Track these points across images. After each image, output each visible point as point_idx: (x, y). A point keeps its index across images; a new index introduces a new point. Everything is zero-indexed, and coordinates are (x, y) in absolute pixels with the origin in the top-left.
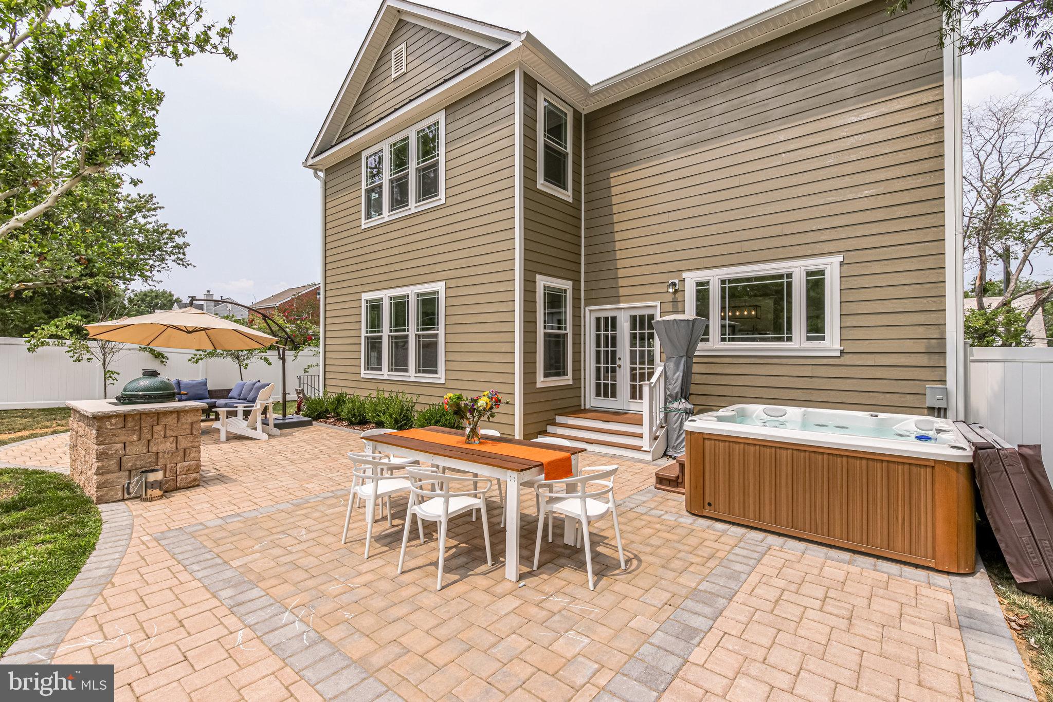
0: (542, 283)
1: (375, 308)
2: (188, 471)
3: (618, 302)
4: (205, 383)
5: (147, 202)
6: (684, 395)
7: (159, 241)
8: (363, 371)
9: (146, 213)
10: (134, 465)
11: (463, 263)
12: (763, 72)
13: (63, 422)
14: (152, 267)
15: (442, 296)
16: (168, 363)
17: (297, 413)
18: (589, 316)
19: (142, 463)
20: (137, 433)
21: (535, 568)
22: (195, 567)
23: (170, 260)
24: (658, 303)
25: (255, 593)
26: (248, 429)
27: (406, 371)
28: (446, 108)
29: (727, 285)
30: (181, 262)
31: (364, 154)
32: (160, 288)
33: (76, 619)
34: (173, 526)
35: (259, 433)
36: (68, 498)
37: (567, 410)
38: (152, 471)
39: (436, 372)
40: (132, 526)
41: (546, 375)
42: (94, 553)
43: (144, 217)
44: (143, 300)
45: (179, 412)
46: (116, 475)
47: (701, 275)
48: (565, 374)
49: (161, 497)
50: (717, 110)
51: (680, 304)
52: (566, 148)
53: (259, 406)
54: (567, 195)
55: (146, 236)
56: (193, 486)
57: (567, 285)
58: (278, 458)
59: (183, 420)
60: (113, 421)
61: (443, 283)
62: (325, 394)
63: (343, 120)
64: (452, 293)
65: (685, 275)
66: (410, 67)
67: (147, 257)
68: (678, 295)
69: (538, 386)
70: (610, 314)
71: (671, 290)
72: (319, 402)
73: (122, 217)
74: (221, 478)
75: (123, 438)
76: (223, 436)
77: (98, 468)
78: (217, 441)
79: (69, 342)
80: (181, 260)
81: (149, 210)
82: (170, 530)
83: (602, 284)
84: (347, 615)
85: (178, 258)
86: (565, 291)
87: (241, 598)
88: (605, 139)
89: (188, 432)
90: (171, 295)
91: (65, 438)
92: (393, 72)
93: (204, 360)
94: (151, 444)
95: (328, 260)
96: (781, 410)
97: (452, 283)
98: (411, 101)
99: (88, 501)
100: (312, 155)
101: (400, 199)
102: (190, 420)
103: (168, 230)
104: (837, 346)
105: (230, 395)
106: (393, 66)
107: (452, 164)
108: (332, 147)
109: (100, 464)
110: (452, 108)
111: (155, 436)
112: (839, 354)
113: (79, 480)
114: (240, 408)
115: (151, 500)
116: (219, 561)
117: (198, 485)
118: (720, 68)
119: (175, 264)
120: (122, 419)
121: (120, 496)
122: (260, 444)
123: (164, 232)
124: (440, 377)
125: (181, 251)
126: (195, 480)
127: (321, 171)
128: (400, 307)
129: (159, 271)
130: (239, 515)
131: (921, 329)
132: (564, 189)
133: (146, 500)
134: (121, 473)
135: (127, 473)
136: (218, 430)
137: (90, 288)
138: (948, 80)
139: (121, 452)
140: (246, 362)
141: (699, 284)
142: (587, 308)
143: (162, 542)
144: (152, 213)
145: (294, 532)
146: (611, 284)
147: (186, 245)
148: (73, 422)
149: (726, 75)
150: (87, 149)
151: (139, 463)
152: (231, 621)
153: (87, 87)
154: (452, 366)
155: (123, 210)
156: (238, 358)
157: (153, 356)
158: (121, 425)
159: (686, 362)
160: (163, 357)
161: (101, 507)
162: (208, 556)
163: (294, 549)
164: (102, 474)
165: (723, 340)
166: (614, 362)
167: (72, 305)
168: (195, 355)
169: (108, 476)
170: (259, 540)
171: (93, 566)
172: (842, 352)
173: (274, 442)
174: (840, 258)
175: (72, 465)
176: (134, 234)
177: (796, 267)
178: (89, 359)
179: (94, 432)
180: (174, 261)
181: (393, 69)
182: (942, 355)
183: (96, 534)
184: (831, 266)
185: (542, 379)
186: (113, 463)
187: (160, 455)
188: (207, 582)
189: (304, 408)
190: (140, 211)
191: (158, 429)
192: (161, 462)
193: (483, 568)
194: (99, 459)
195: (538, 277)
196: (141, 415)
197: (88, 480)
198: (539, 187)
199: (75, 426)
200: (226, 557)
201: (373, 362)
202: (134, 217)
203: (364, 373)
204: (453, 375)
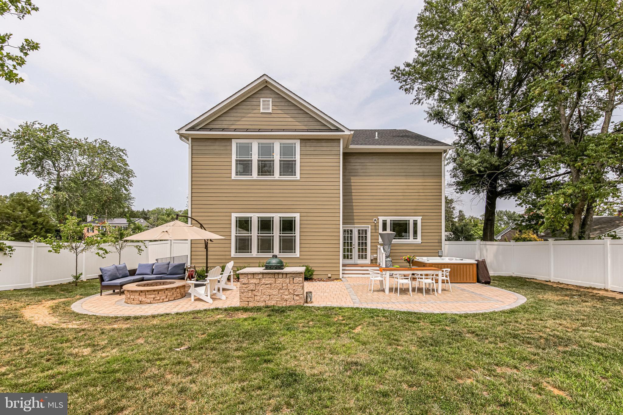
3: (354, 224)
11: (310, 207)
15: (298, 219)
24: (370, 226)
27: (271, 252)
28: (300, 139)
29: (392, 222)
31: (235, 141)
39: (293, 252)
47: (384, 218)
51: (377, 227)
61: (299, 214)
64: (304, 219)
65: (379, 217)
66: (275, 111)
68: (377, 223)
70: (350, 228)
71: (374, 222)
92: (261, 109)
97: (304, 214)
104: (420, 241)
107: (304, 164)
110: (304, 140)
112: (421, 243)
124: (296, 254)
138: (443, 178)
141: (383, 221)
154: (304, 249)
174: (421, 218)
177: (411, 219)
181: (261, 107)
182: (441, 244)
184: (419, 219)
203: (234, 255)
204: (303, 253)
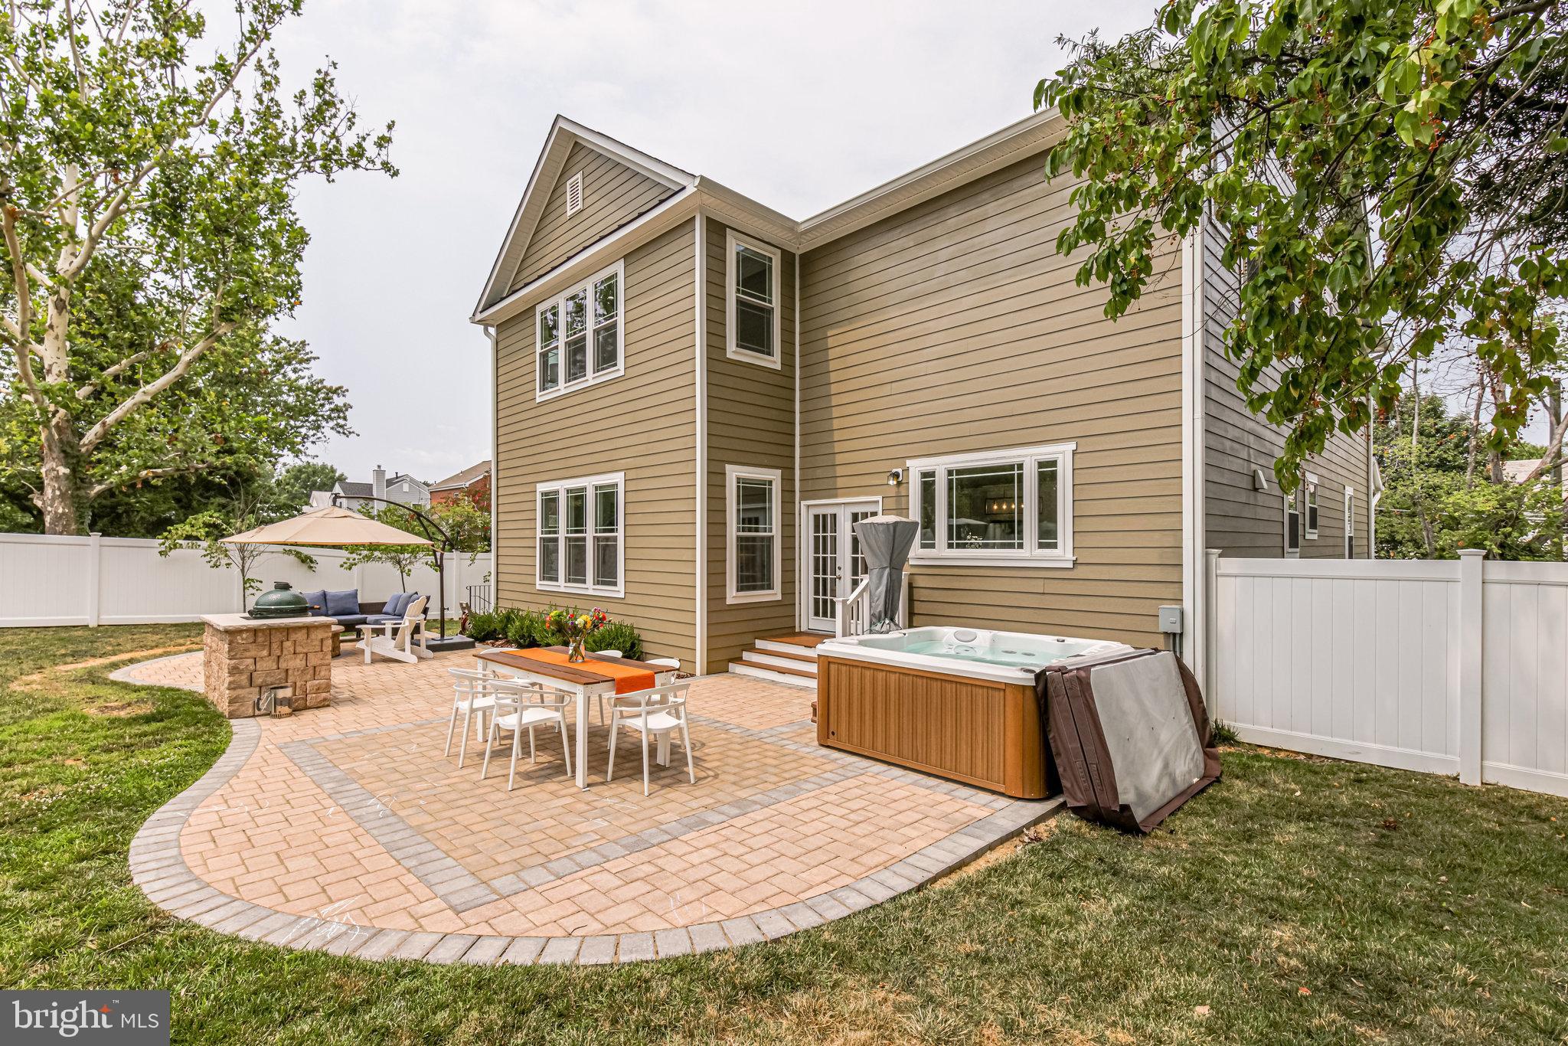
0: (734, 474)
1: (550, 502)
2: (318, 690)
3: (835, 496)
4: (355, 595)
5: (298, 350)
6: (889, 615)
7: (313, 402)
8: (538, 582)
9: (297, 366)
10: (264, 681)
11: (642, 450)
12: (991, 208)
13: (197, 640)
14: (305, 437)
15: (621, 490)
16: (318, 568)
17: (461, 633)
18: (805, 513)
19: (272, 679)
20: (267, 648)
21: (609, 778)
22: (308, 768)
23: (327, 427)
24: (879, 498)
25: (354, 786)
26: (396, 650)
27: (584, 582)
28: (625, 257)
29: (954, 477)
30: (341, 429)
31: (539, 309)
32: (318, 462)
33: (207, 796)
34: (297, 739)
35: (408, 656)
36: (202, 712)
37: (774, 633)
38: (282, 688)
39: (615, 584)
40: (260, 737)
41: (740, 589)
42: (224, 756)
43: (295, 371)
44: (297, 478)
45: (308, 628)
46: (248, 690)
47: (926, 464)
48: (770, 587)
49: (290, 715)
50: (944, 255)
51: (903, 501)
52: (770, 302)
53: (407, 624)
54: (775, 362)
55: (298, 396)
56: (324, 706)
57: (774, 476)
58: (421, 683)
59: (313, 636)
60: (244, 636)
61: (622, 474)
62: (497, 608)
63: (515, 264)
64: (632, 486)
65: (909, 463)
66: (589, 201)
67: (298, 424)
68: (903, 487)
69: (729, 601)
70: (829, 511)
71: (892, 482)
72: (489, 619)
73: (266, 373)
74: (353, 700)
75: (253, 653)
76: (368, 658)
77: (230, 683)
78: (362, 663)
79: (205, 544)
80: (342, 426)
81: (301, 362)
82: (293, 741)
83: (819, 473)
84: (421, 802)
85: (337, 424)
86: (770, 483)
87: (341, 789)
88: (822, 287)
89: (318, 648)
90: (333, 471)
91: (200, 656)
92: (568, 208)
93: (359, 565)
94: (281, 660)
95: (501, 440)
96: (970, 633)
97: (632, 474)
98: (585, 248)
99: (221, 715)
100: (480, 309)
101: (576, 368)
102: (320, 637)
103: (324, 387)
104: (1070, 556)
105: (384, 610)
106: (569, 201)
107: (632, 327)
108: (502, 299)
109: (232, 679)
110: (632, 256)
111: (285, 652)
112: (1070, 565)
113: (213, 697)
114: (389, 626)
115: (280, 717)
116: (330, 765)
117: (328, 706)
118: (946, 202)
119: (334, 432)
120: (252, 634)
121: (250, 712)
122: (407, 667)
123: (319, 390)
124: (619, 591)
125: (341, 415)
126: (325, 699)
127: (492, 326)
128: (577, 500)
129: (313, 442)
130: (360, 732)
131: (1157, 535)
132: (769, 354)
133: (275, 717)
134: (252, 689)
135: (258, 689)
136: (362, 651)
137: (228, 468)
139: (252, 667)
140: (409, 567)
141: (923, 474)
142: (803, 503)
143: (284, 750)
144: (304, 365)
145: (405, 747)
146: (828, 472)
147: (348, 407)
148: (207, 638)
149: (952, 211)
150: (221, 308)
151: (269, 680)
152: (328, 802)
153: (220, 231)
154: (632, 576)
155: (269, 363)
156: (399, 563)
157: (299, 561)
158: (251, 640)
159: (890, 575)
160: (312, 561)
161: (233, 722)
162: (322, 761)
163: (398, 759)
164: (234, 689)
165: (950, 546)
166: (834, 572)
167: (208, 490)
168: (348, 559)
169: (239, 692)
170: (370, 751)
171: (221, 764)
172: (1075, 563)
173: (423, 665)
174: (1072, 446)
175: (206, 682)
176: (281, 393)
177: (1026, 456)
178: (228, 565)
179: (226, 646)
180: (332, 428)
181: (568, 204)
182: (1179, 568)
183: (227, 743)
184: (1062, 453)
185: (734, 593)
186: (244, 679)
187: (290, 672)
188: (315, 778)
189: (469, 626)
190: (289, 364)
191: (287, 644)
192: (291, 679)
193: (562, 778)
194: (231, 673)
195: (728, 467)
196: (271, 629)
197: (221, 695)
198: (730, 355)
199: (209, 640)
200: (336, 762)
201: (549, 571)
202: (282, 371)
203: (541, 585)
204: (633, 588)
